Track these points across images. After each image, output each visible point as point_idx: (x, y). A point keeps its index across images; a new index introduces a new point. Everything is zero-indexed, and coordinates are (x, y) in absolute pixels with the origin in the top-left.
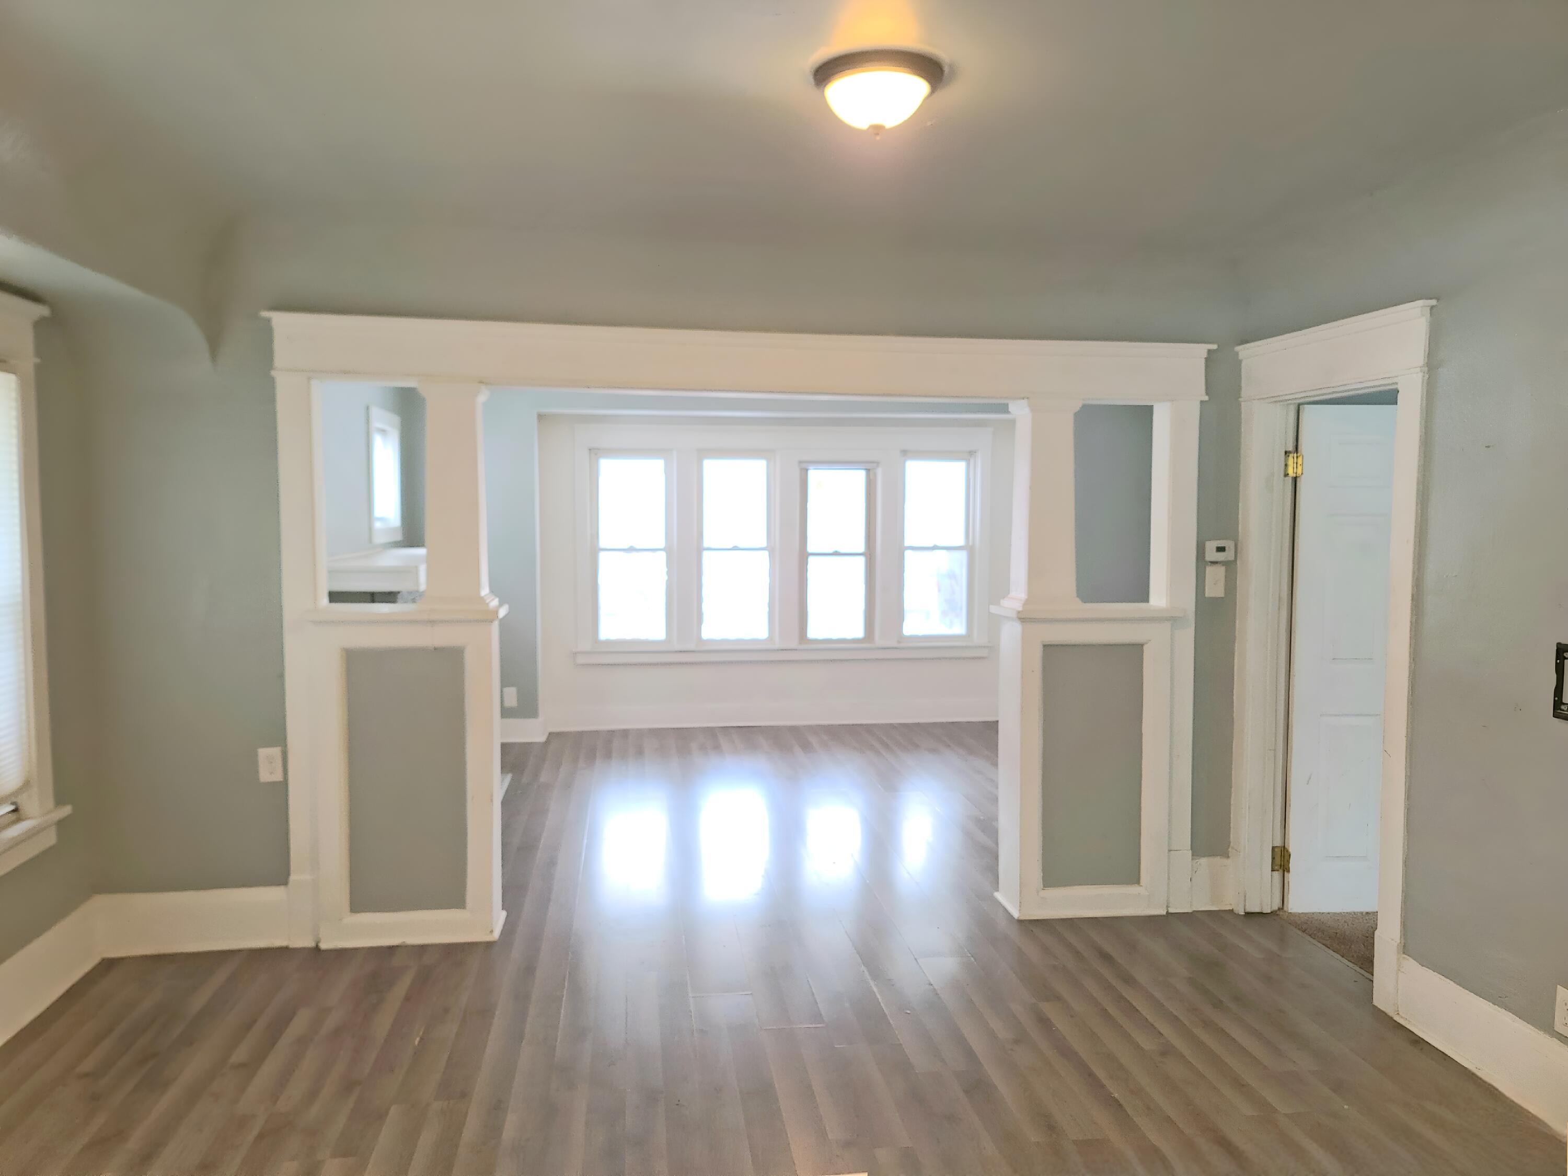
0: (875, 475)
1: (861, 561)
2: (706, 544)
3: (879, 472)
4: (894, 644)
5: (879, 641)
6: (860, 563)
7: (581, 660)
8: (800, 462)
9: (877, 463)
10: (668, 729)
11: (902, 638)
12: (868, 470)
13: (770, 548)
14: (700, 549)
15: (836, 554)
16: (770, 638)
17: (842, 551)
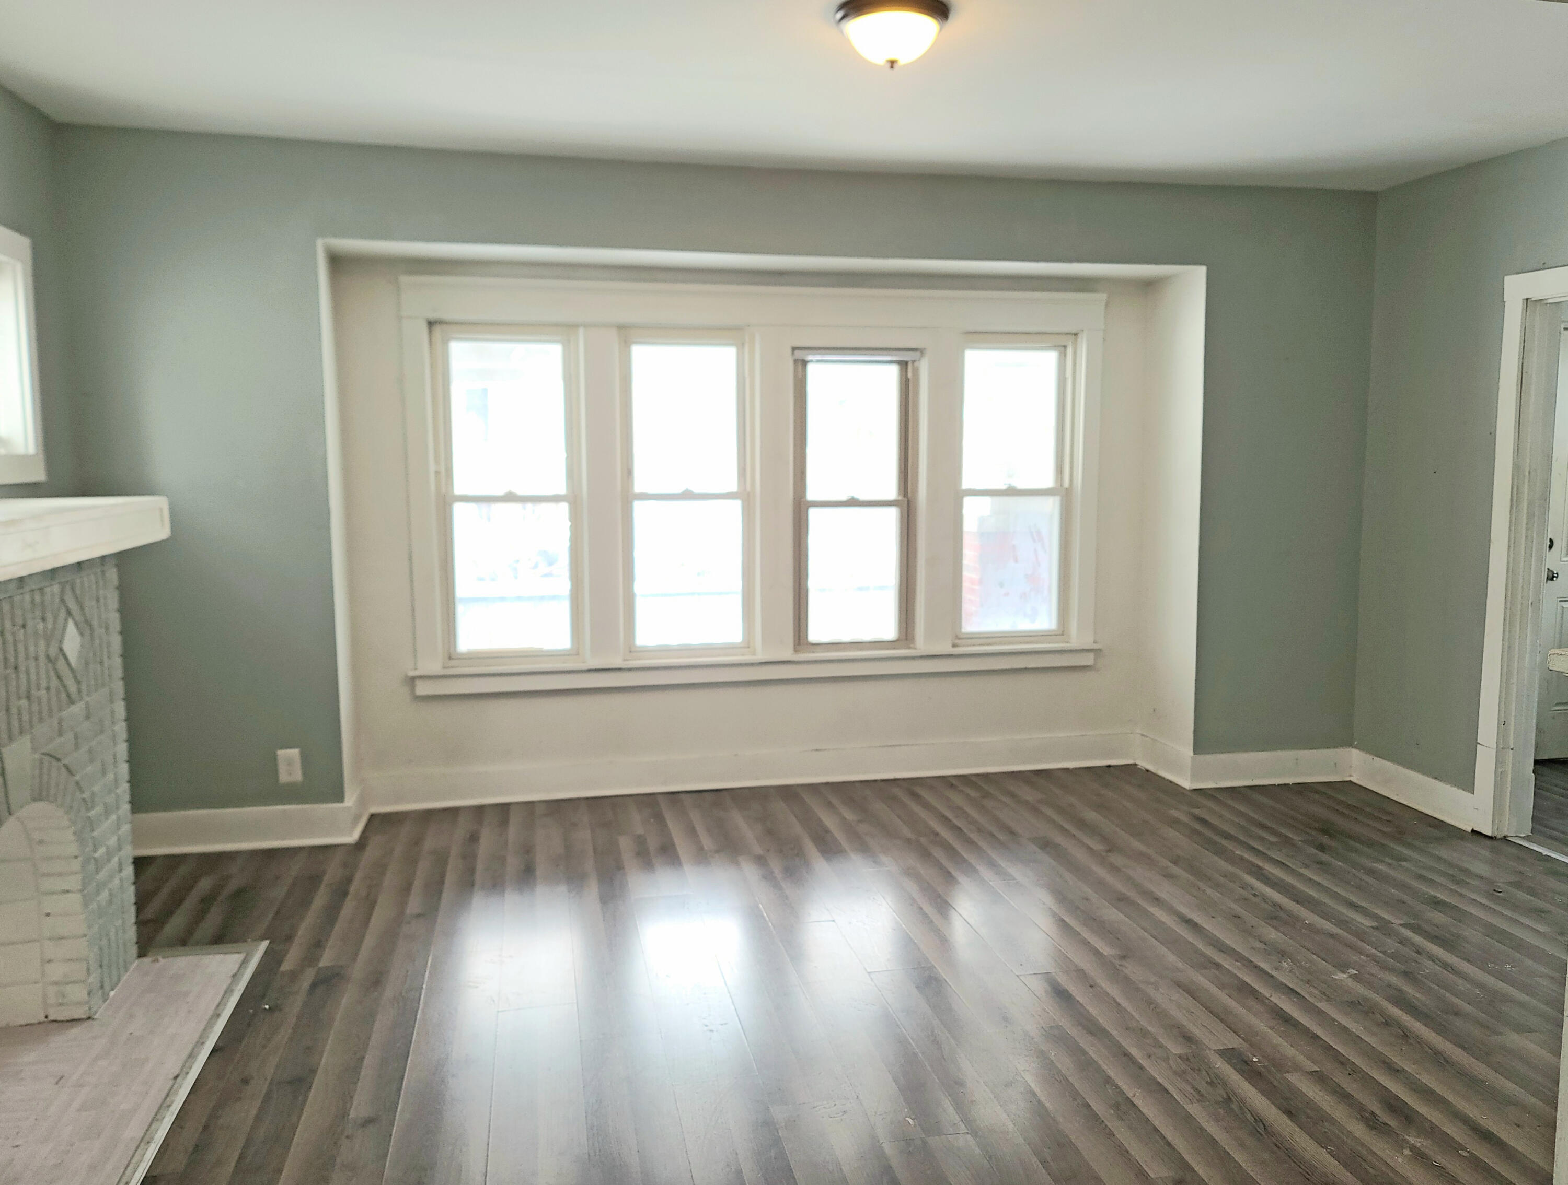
0: (916, 371)
1: (893, 513)
2: (639, 487)
3: (924, 368)
4: (947, 649)
5: (922, 645)
6: (891, 517)
7: (423, 689)
8: (794, 349)
9: (921, 351)
10: (579, 799)
11: (958, 638)
12: (904, 365)
13: (745, 496)
14: (628, 498)
15: (853, 503)
16: (748, 643)
17: (863, 497)
